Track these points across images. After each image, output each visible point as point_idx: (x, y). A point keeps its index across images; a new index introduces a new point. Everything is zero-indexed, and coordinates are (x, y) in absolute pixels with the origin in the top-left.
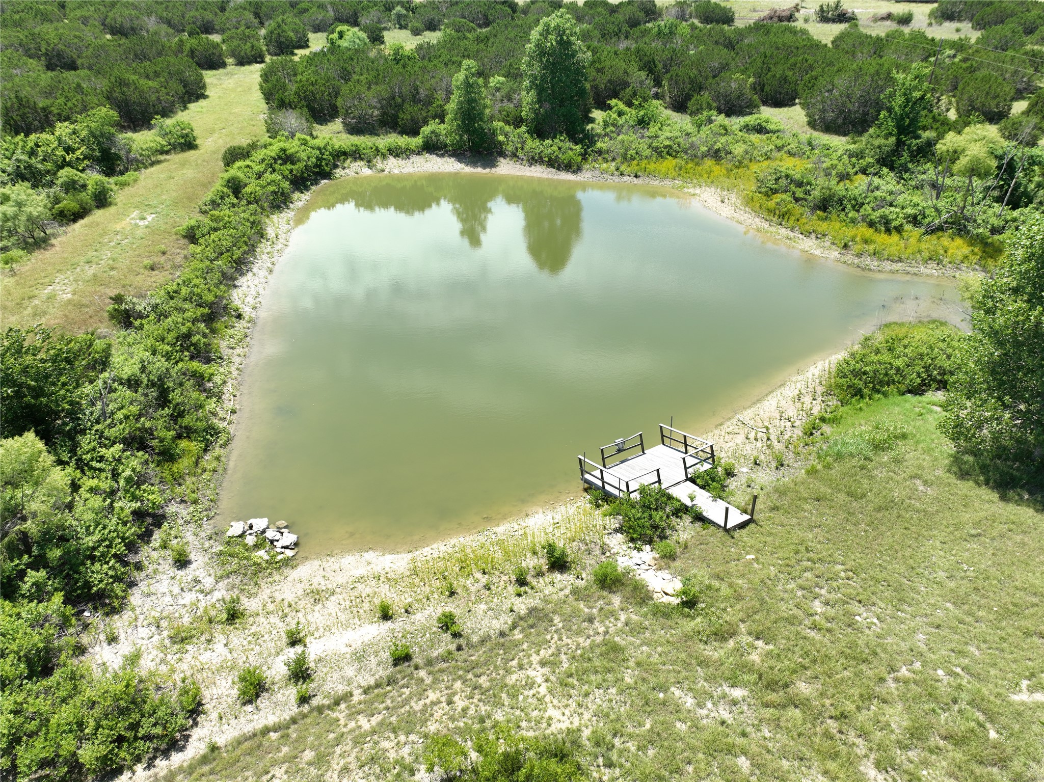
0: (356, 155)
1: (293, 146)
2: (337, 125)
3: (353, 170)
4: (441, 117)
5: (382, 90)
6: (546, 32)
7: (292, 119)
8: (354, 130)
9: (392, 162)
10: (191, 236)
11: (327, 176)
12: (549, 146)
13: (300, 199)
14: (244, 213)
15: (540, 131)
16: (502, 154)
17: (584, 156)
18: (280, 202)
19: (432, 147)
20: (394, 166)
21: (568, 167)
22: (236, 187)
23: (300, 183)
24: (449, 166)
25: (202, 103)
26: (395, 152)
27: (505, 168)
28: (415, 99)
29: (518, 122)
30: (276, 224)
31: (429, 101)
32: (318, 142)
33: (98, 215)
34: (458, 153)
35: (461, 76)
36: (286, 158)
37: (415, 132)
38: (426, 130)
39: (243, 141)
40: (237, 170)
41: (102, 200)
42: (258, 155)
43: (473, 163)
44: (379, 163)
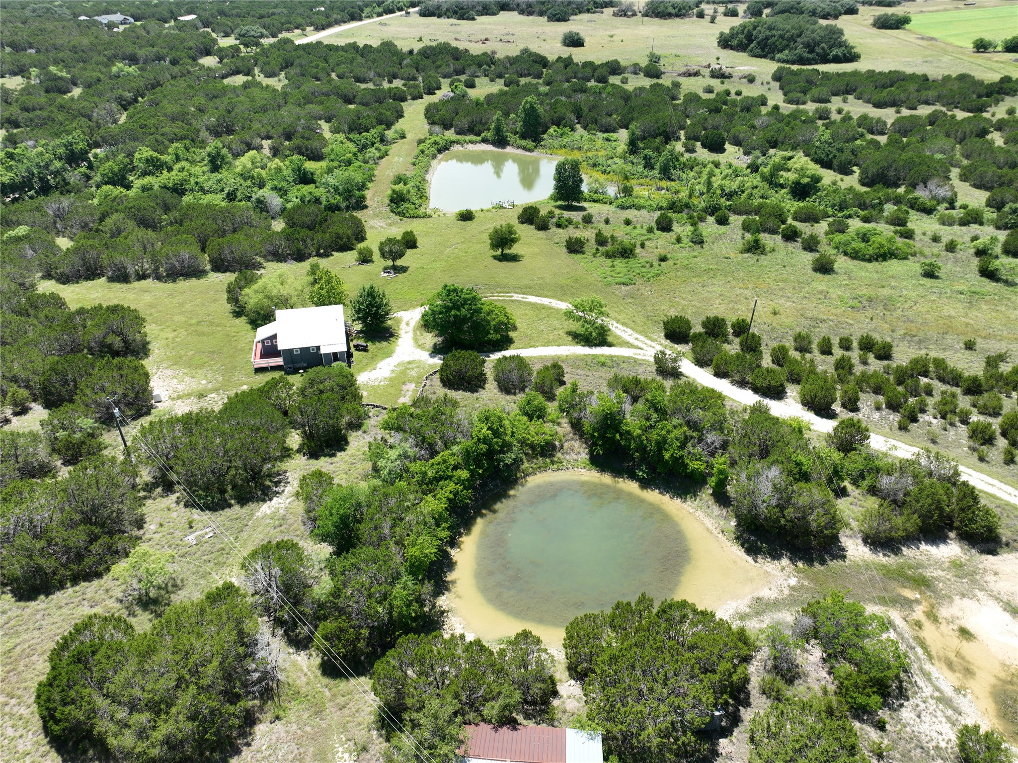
0: (458, 142)
1: (438, 139)
2: (452, 131)
3: (456, 148)
4: (489, 129)
5: (469, 119)
6: (526, 103)
7: (437, 129)
8: (458, 133)
9: (470, 145)
10: (414, 164)
11: (448, 149)
12: (524, 143)
13: (440, 156)
14: (426, 159)
15: (523, 137)
16: (509, 144)
17: (536, 147)
18: (434, 157)
19: (484, 141)
20: (471, 147)
21: (530, 150)
22: (423, 152)
23: (440, 151)
24: (490, 148)
25: (403, 119)
26: (472, 142)
27: (509, 149)
28: (481, 122)
29: (516, 133)
30: (434, 163)
31: (486, 123)
32: (445, 138)
33: (387, 157)
34: (493, 143)
35: (496, 117)
36: (436, 143)
37: (479, 135)
38: (483, 135)
39: (423, 137)
40: (421, 147)
41: (386, 154)
42: (428, 142)
43: (498, 147)
44: (465, 145)
